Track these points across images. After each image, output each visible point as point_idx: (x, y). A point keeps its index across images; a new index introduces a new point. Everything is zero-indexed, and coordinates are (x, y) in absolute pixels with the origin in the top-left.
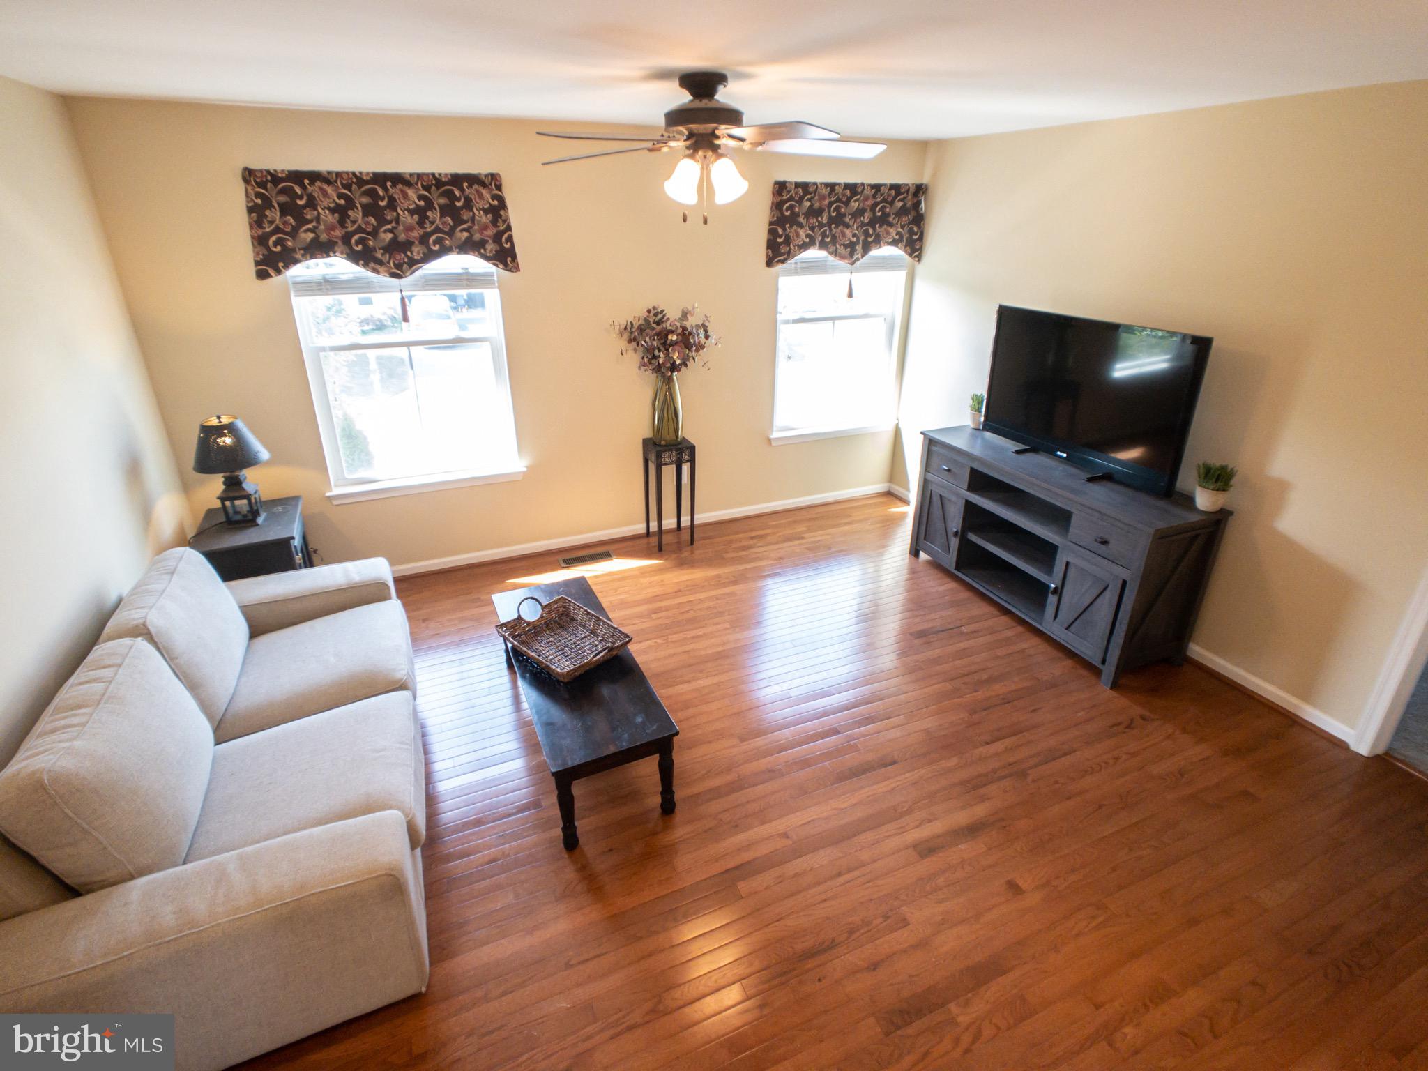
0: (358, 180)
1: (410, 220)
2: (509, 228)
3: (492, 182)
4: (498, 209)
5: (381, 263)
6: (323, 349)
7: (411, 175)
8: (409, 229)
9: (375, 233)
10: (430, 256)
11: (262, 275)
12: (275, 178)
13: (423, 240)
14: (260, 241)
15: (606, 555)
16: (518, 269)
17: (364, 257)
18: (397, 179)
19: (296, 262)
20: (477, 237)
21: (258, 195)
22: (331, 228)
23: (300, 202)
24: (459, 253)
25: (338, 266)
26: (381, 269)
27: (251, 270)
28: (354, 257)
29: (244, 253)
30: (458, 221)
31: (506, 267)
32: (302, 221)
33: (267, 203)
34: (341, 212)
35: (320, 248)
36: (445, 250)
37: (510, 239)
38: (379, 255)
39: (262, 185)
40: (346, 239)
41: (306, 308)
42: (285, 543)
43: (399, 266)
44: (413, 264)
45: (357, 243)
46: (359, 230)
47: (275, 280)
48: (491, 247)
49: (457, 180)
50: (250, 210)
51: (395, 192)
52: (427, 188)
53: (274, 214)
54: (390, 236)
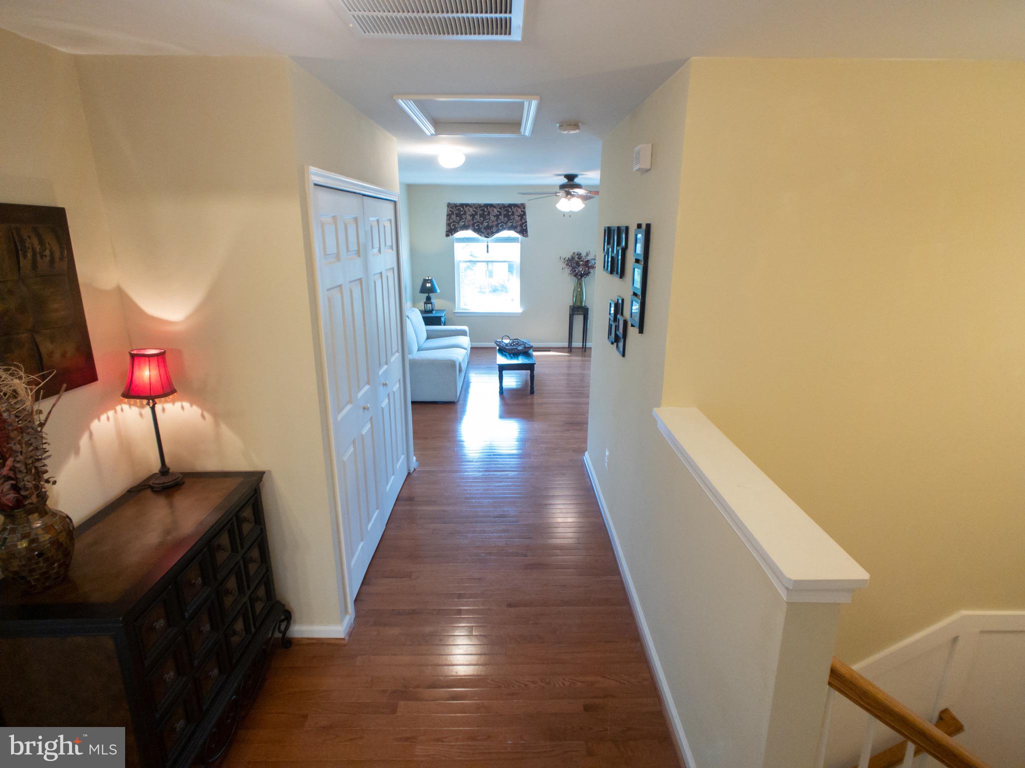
0: (480, 206)
1: (493, 218)
2: (526, 222)
3: (522, 206)
4: (523, 215)
5: (483, 233)
6: (461, 262)
7: (496, 204)
8: (493, 222)
9: (482, 223)
10: (498, 231)
11: (447, 235)
12: (456, 205)
13: (497, 226)
14: (448, 225)
16: (527, 236)
17: (478, 231)
18: (491, 205)
19: (457, 231)
20: (514, 225)
21: (450, 211)
22: (469, 221)
23: (462, 213)
24: (508, 230)
25: (469, 233)
26: (482, 235)
27: (445, 233)
28: (475, 230)
29: (443, 228)
30: (509, 219)
31: (523, 235)
32: (461, 219)
33: (452, 213)
34: (473, 216)
35: (465, 227)
36: (503, 229)
37: (526, 226)
38: (482, 230)
39: (452, 208)
40: (473, 225)
41: (458, 247)
42: (439, 318)
43: (488, 234)
44: (493, 233)
45: (476, 226)
46: (478, 222)
47: (451, 237)
48: (519, 228)
49: (510, 206)
50: (448, 215)
51: (490, 210)
52: (500, 208)
53: (454, 217)
54: (487, 224)
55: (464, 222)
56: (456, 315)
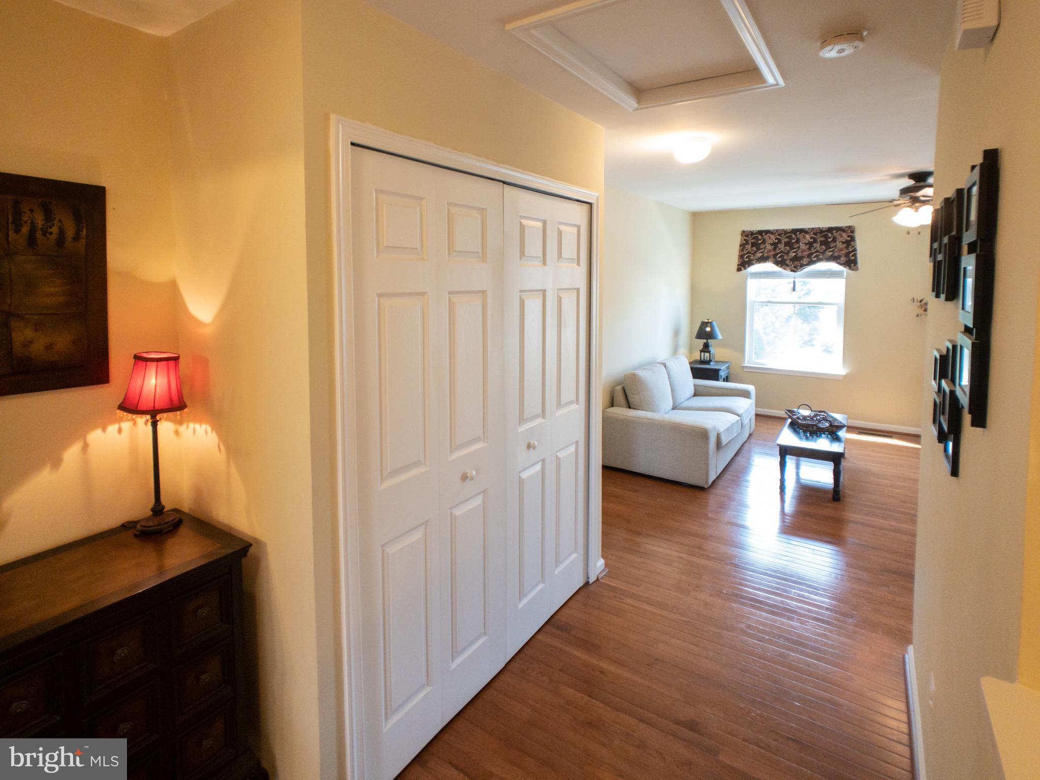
0: (785, 232)
1: (803, 246)
2: (855, 250)
3: (850, 230)
4: (850, 242)
5: (788, 265)
6: (755, 302)
7: (809, 229)
8: (803, 251)
9: (787, 254)
10: (811, 263)
11: (739, 270)
12: (752, 233)
13: (809, 256)
14: (741, 257)
15: (890, 437)
16: (857, 269)
17: (781, 263)
18: (802, 231)
19: (753, 264)
20: (836, 254)
21: (745, 240)
22: (769, 251)
23: (760, 242)
24: (826, 261)
25: (769, 266)
26: (788, 268)
27: (736, 267)
28: (777, 263)
29: (735, 261)
30: (828, 247)
31: (850, 268)
32: (758, 249)
33: (747, 243)
34: (775, 245)
35: (763, 259)
36: (819, 260)
37: (855, 255)
38: (788, 262)
39: (747, 236)
40: (775, 256)
41: (752, 283)
43: (795, 267)
44: (802, 266)
45: (779, 257)
46: (782, 252)
47: (743, 272)
48: (843, 259)
49: (830, 230)
50: (741, 245)
51: (800, 236)
52: (815, 234)
53: (749, 247)
54: (794, 254)
55: (761, 252)
56: (745, 370)
